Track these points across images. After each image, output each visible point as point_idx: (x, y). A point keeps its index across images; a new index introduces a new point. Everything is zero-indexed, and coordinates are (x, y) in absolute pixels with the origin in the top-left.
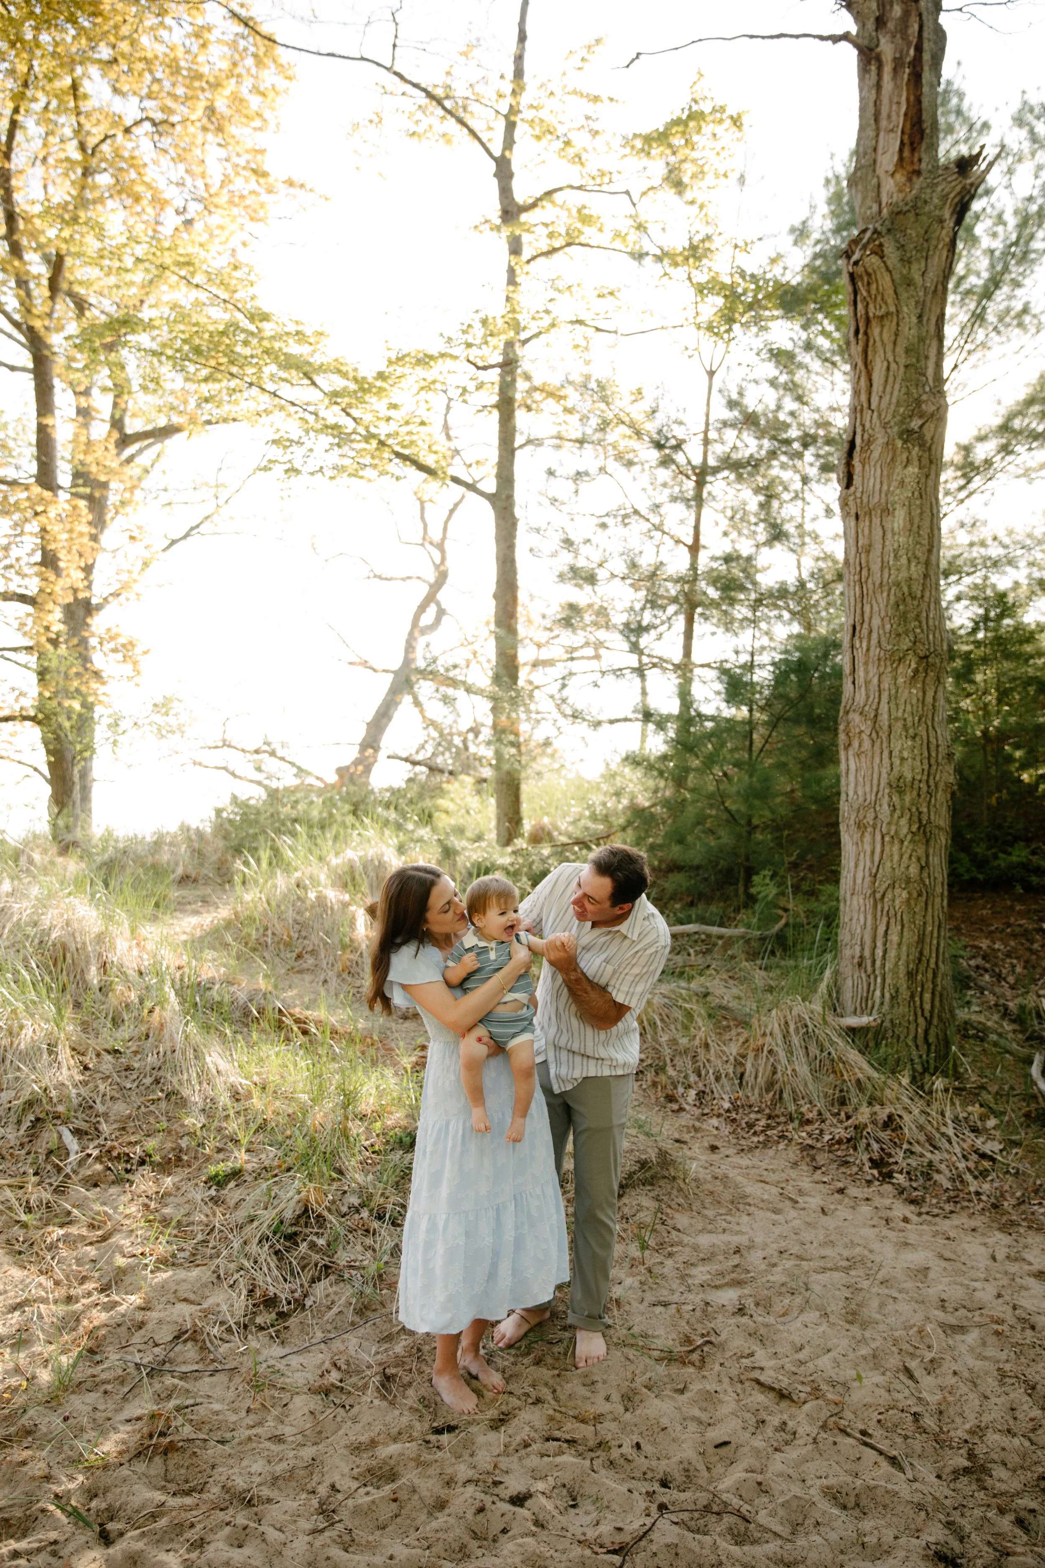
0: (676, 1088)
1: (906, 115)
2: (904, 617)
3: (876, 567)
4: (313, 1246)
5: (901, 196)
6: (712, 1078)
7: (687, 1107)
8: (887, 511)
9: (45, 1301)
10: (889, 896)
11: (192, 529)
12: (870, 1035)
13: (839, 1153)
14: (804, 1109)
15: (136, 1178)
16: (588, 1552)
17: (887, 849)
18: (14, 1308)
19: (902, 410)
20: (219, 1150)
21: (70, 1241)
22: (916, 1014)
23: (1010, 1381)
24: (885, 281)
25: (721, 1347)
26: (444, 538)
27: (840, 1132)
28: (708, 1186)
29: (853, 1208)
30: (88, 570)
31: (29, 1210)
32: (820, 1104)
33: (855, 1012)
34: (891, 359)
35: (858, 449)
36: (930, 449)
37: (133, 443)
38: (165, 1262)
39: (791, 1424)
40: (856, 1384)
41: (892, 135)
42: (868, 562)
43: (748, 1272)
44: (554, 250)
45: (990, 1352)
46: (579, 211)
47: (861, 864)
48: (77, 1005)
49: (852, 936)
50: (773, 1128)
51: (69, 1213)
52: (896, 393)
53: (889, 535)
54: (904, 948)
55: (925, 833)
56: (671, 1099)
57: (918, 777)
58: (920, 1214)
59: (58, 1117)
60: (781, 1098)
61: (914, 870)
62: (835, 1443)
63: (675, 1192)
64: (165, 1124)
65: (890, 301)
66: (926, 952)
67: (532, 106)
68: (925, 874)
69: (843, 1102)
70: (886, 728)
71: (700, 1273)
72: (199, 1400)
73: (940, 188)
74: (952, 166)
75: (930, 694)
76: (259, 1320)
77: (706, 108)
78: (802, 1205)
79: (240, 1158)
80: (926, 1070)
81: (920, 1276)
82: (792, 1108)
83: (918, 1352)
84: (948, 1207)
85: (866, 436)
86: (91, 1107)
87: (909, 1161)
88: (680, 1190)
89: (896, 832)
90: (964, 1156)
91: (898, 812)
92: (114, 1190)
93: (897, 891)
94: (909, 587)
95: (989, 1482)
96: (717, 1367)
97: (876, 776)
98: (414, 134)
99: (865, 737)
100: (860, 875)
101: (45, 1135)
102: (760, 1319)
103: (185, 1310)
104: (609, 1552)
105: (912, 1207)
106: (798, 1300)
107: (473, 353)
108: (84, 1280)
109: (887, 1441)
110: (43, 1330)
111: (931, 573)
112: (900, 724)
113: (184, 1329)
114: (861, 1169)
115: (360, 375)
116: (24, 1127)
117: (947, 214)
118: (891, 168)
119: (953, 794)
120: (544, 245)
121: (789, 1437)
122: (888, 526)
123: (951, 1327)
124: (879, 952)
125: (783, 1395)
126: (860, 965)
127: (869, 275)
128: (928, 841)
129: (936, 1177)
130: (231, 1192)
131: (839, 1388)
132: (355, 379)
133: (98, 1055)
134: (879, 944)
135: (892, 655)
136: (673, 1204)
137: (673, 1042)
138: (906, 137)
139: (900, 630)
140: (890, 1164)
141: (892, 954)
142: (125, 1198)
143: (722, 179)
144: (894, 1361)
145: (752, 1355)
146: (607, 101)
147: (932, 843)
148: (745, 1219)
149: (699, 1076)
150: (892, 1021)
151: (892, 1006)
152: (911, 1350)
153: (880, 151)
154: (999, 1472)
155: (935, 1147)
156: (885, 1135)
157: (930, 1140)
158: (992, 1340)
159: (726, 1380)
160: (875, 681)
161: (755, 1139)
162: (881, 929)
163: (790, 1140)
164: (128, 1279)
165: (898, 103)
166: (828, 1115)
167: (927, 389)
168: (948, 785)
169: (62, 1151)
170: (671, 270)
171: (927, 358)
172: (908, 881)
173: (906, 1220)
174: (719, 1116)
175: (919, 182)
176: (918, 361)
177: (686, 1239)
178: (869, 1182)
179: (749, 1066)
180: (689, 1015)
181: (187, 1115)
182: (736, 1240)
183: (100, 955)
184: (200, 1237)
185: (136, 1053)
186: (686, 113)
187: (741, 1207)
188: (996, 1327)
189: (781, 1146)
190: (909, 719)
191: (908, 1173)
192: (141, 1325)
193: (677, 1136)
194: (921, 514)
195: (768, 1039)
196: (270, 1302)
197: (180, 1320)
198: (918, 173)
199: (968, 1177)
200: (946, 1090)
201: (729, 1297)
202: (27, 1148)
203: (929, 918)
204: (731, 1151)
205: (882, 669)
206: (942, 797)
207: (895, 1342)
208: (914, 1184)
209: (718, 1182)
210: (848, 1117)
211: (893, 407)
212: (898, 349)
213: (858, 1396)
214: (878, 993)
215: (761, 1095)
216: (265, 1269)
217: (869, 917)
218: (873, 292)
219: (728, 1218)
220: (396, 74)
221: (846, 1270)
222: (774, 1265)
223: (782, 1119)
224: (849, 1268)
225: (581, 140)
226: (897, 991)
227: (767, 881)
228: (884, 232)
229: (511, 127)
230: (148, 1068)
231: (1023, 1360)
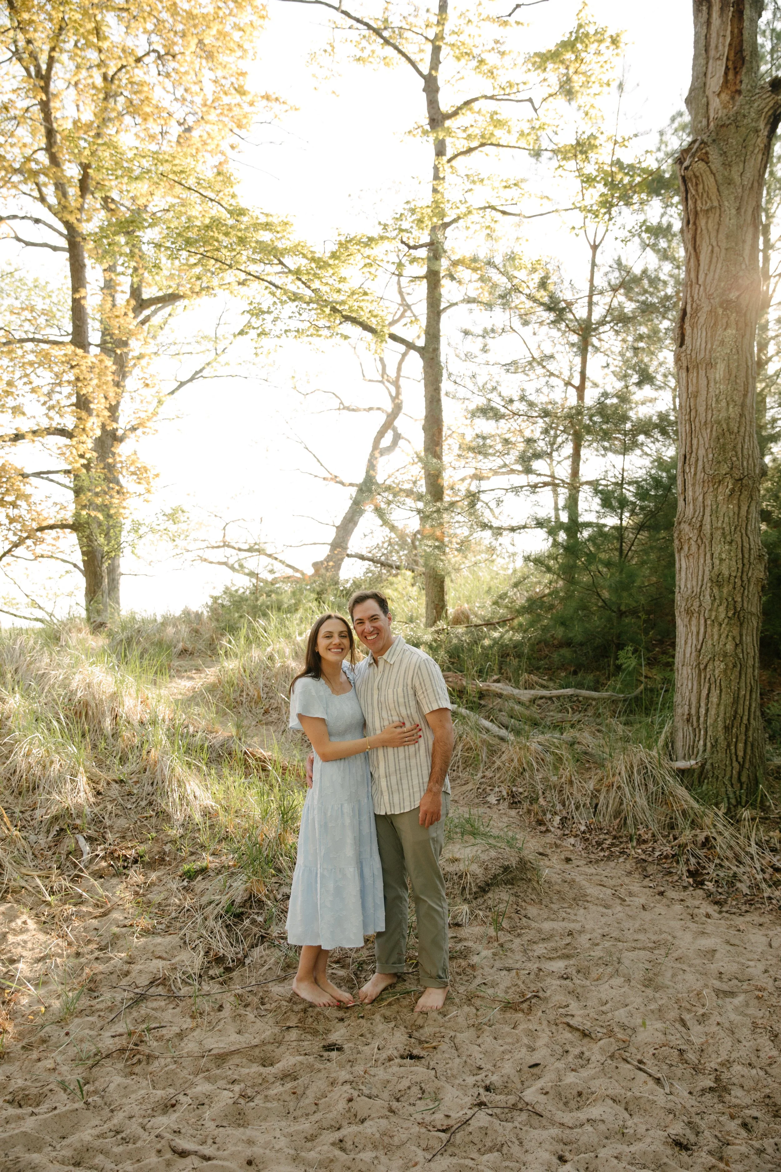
0: (545, 814)
1: (730, 45)
2: (723, 448)
3: (702, 409)
4: (254, 922)
5: (725, 111)
6: (573, 807)
7: (552, 829)
8: (710, 365)
9: (60, 956)
10: (710, 667)
11: (197, 373)
12: (696, 775)
13: (665, 866)
14: (641, 832)
15: (131, 872)
16: (423, 1130)
17: (709, 630)
18: (38, 960)
19: (722, 284)
20: (192, 854)
21: (80, 916)
22: (731, 760)
23: (759, 1030)
24: (710, 182)
25: (546, 1000)
26: (398, 376)
27: (668, 850)
28: (557, 887)
29: (668, 906)
30: (113, 409)
31: (52, 893)
32: (654, 827)
33: (684, 758)
34: (715, 244)
35: (688, 315)
36: (745, 315)
37: (148, 307)
38: (147, 932)
39: (587, 1054)
40: (642, 1029)
41: (719, 62)
42: (695, 405)
43: (576, 949)
44: (470, 150)
45: (751, 1011)
46: (492, 117)
47: (689, 642)
48: (95, 747)
49: (683, 698)
50: (617, 846)
51: (81, 896)
52: (718, 271)
53: (712, 384)
54: (722, 708)
55: (739, 617)
56: (540, 823)
57: (734, 574)
58: (720, 912)
59: (76, 828)
60: (625, 823)
61: (730, 647)
62: (617, 1068)
63: (530, 890)
64: (154, 835)
65: (714, 198)
66: (740, 711)
67: (454, 32)
68: (739, 650)
69: (672, 827)
70: (708, 535)
71: (540, 949)
72: (163, 1024)
73: (756, 105)
74: (767, 85)
75: (744, 508)
76: (211, 972)
77: (591, 30)
78: (628, 903)
79: (207, 860)
80: (739, 803)
81: (709, 956)
82: (632, 831)
83: (694, 1009)
84: (744, 908)
85: (694, 305)
86: (101, 822)
87: (719, 872)
88: (534, 889)
89: (716, 617)
90: (762, 870)
91: (718, 601)
92: (114, 881)
93: (717, 663)
94: (728, 424)
95: (727, 1098)
96: (540, 1013)
97: (700, 573)
98: (359, 59)
99: (692, 542)
100: (688, 650)
101: (66, 841)
102: (578, 982)
103: (160, 963)
104: (439, 1130)
105: (716, 907)
106: (610, 969)
107: (405, 236)
108: (89, 941)
109: (657, 1068)
110: (58, 976)
111: (746, 413)
112: (719, 532)
113: (158, 977)
114: (680, 878)
115: (317, 255)
116: (51, 835)
117: (762, 125)
118: (717, 89)
119: (763, 587)
120: (463, 145)
121: (584, 1062)
122: (711, 377)
123: (724, 992)
124: (703, 711)
125: (585, 1034)
126: (688, 720)
127: (696, 177)
128: (741, 624)
129: (738, 885)
130: (199, 884)
131: (629, 1032)
132: (313, 259)
133: (108, 784)
134: (703, 704)
135: (713, 478)
136: (527, 899)
137: (545, 779)
138: (730, 64)
139: (720, 459)
140: (702, 874)
141: (713, 712)
142: (122, 886)
143: (605, 87)
144: (673, 1014)
145: (567, 1006)
146: (514, 25)
147: (745, 625)
148: (582, 911)
149: (564, 805)
150: (712, 764)
151: (713, 753)
152: (689, 1006)
153: (709, 75)
154: (737, 1092)
155: (740, 862)
156: (701, 853)
157: (737, 858)
158: (754, 1002)
159: (545, 1023)
160: (701, 498)
161: (602, 854)
162: (704, 692)
163: (628, 855)
164: (120, 942)
165: (724, 36)
166: (660, 836)
167: (744, 267)
168: (758, 580)
169: (78, 852)
170: (563, 163)
171: (744, 242)
172: (725, 655)
173: (708, 916)
174: (576, 836)
175: (740, 99)
176: (736, 244)
177: (533, 925)
178: (685, 888)
179: (602, 798)
180: (560, 759)
181: (172, 828)
182: (572, 926)
183: (113, 709)
184: (174, 915)
185: (136, 782)
186: (574, 35)
187: (580, 903)
188: (757, 993)
189: (621, 860)
190: (727, 529)
191: (716, 881)
192: (127, 974)
193: (541, 850)
194: (738, 366)
195: (617, 777)
196: (219, 960)
197: (155, 971)
198: (739, 92)
199: (764, 886)
200: (753, 819)
201: (558, 966)
202: (53, 850)
203: (743, 684)
204: (582, 863)
205: (705, 490)
206: (753, 589)
207: (677, 1001)
208: (720, 890)
209: (566, 885)
210: (675, 839)
211: (715, 282)
212: (720, 236)
213: (642, 1036)
214: (701, 743)
215: (610, 821)
216: (218, 937)
217: (695, 683)
218: (700, 190)
219: (568, 910)
220: (343, 12)
221: (652, 950)
222: (597, 944)
223: (624, 839)
224: (655, 948)
225: (492, 59)
226: (716, 741)
227: (630, 655)
228: (710, 140)
229: (436, 50)
230: (144, 794)
231: (775, 1017)
